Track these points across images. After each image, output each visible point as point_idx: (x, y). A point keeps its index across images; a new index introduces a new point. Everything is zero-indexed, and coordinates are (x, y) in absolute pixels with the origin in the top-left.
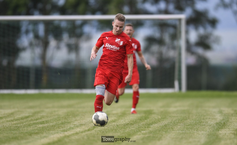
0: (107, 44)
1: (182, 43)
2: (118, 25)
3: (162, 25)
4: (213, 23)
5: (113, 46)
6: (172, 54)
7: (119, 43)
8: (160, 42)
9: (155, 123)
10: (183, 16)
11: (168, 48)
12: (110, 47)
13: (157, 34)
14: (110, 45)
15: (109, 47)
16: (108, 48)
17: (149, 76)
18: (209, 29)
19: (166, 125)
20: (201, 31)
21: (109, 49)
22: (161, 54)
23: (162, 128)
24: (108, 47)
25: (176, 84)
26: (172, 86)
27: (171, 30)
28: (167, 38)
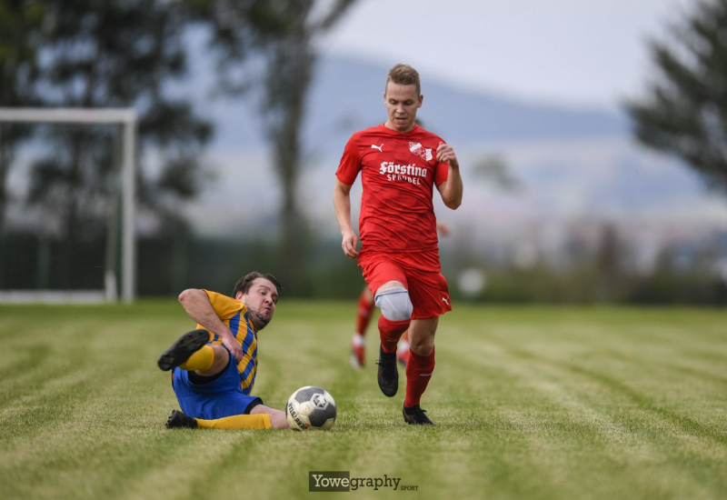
0: (386, 163)
1: (127, 181)
2: (396, 98)
3: (78, 136)
4: (204, 132)
5: (409, 167)
6: (100, 207)
7: (422, 153)
8: (73, 177)
9: (56, 375)
10: (128, 116)
11: (92, 192)
12: (399, 171)
13: (65, 158)
14: (398, 167)
15: (397, 172)
16: (394, 177)
17: (44, 258)
18: (193, 148)
19: (82, 384)
20: (174, 152)
21: (396, 178)
22: (72, 207)
23: (73, 389)
24: (391, 174)
25: (110, 282)
26: (98, 285)
27: (98, 152)
28: (89, 168)
